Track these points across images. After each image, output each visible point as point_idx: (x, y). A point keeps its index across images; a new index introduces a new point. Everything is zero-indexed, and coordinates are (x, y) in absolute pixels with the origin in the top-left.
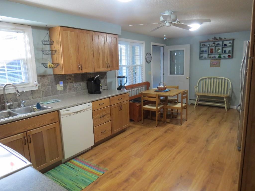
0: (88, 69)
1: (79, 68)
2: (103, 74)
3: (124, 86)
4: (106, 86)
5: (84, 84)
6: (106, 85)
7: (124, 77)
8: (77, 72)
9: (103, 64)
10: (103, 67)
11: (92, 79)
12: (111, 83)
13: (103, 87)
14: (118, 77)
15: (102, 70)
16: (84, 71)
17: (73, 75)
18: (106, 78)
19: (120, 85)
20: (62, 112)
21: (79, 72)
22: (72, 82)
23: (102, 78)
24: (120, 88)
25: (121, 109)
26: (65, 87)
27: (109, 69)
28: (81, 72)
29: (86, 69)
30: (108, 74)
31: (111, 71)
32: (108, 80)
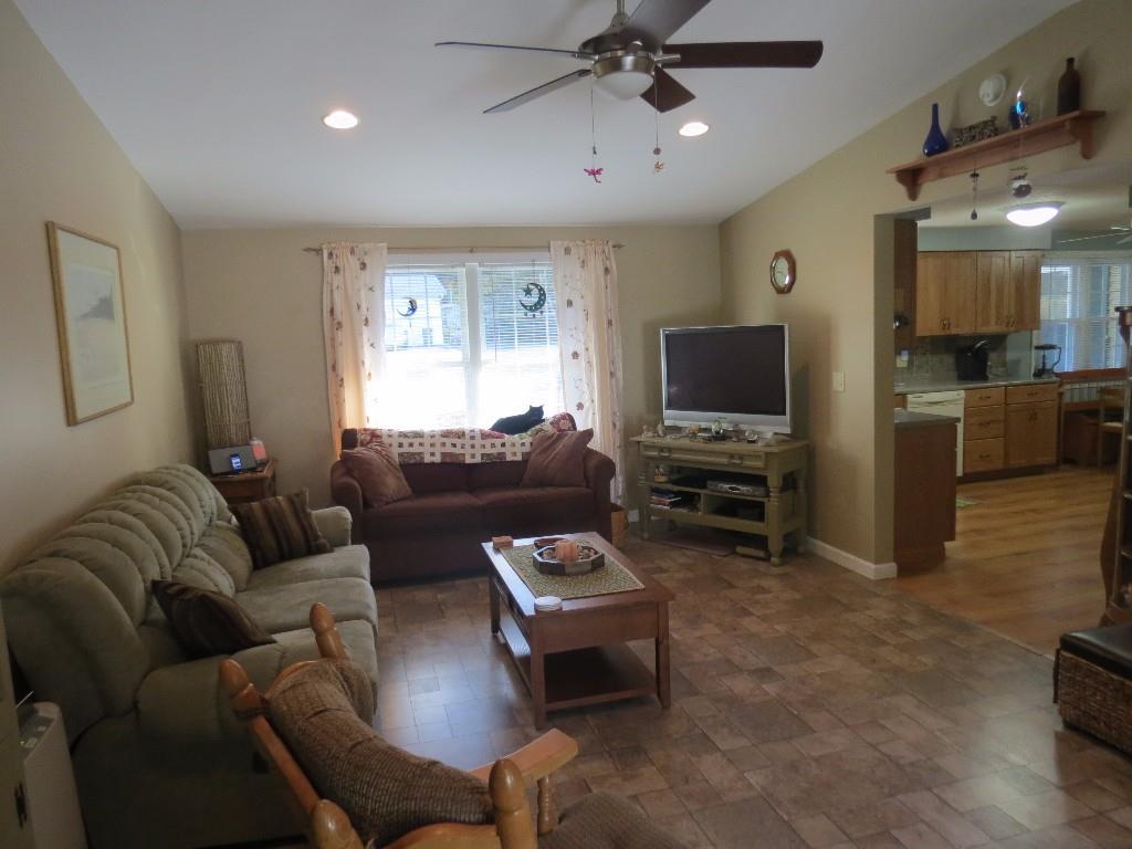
0: (963, 328)
1: (944, 325)
2: (998, 341)
3: (1052, 369)
4: (1003, 369)
5: (949, 360)
6: (1004, 364)
7: (1052, 347)
8: (938, 332)
9: (998, 318)
10: (997, 324)
11: (970, 349)
12: (1017, 362)
13: (994, 370)
14: (1037, 348)
15: (993, 328)
16: (954, 331)
17: (928, 340)
18: (1005, 349)
19: (1041, 367)
20: (910, 397)
21: (942, 333)
22: (924, 354)
23: (994, 349)
24: (1040, 373)
25: (1033, 417)
26: (910, 362)
27: (1012, 329)
28: (948, 332)
29: (957, 326)
30: (1011, 341)
31: (1017, 331)
32: (1010, 355)
